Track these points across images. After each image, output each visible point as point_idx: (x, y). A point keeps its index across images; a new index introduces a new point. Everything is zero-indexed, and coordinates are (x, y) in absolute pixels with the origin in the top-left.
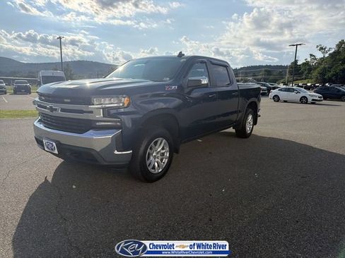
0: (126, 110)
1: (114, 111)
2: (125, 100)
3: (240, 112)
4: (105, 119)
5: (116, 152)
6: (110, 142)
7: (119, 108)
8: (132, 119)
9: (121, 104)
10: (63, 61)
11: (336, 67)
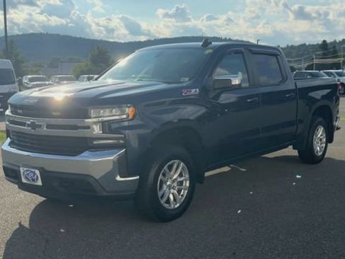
0: (131, 123)
1: (116, 126)
2: (129, 111)
3: (301, 121)
4: (105, 135)
5: (118, 178)
6: (110, 167)
7: (122, 120)
8: (138, 135)
9: (125, 116)
10: (8, 35)
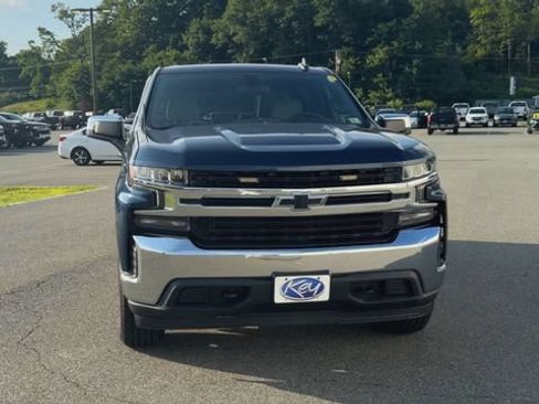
11: (112, 67)
